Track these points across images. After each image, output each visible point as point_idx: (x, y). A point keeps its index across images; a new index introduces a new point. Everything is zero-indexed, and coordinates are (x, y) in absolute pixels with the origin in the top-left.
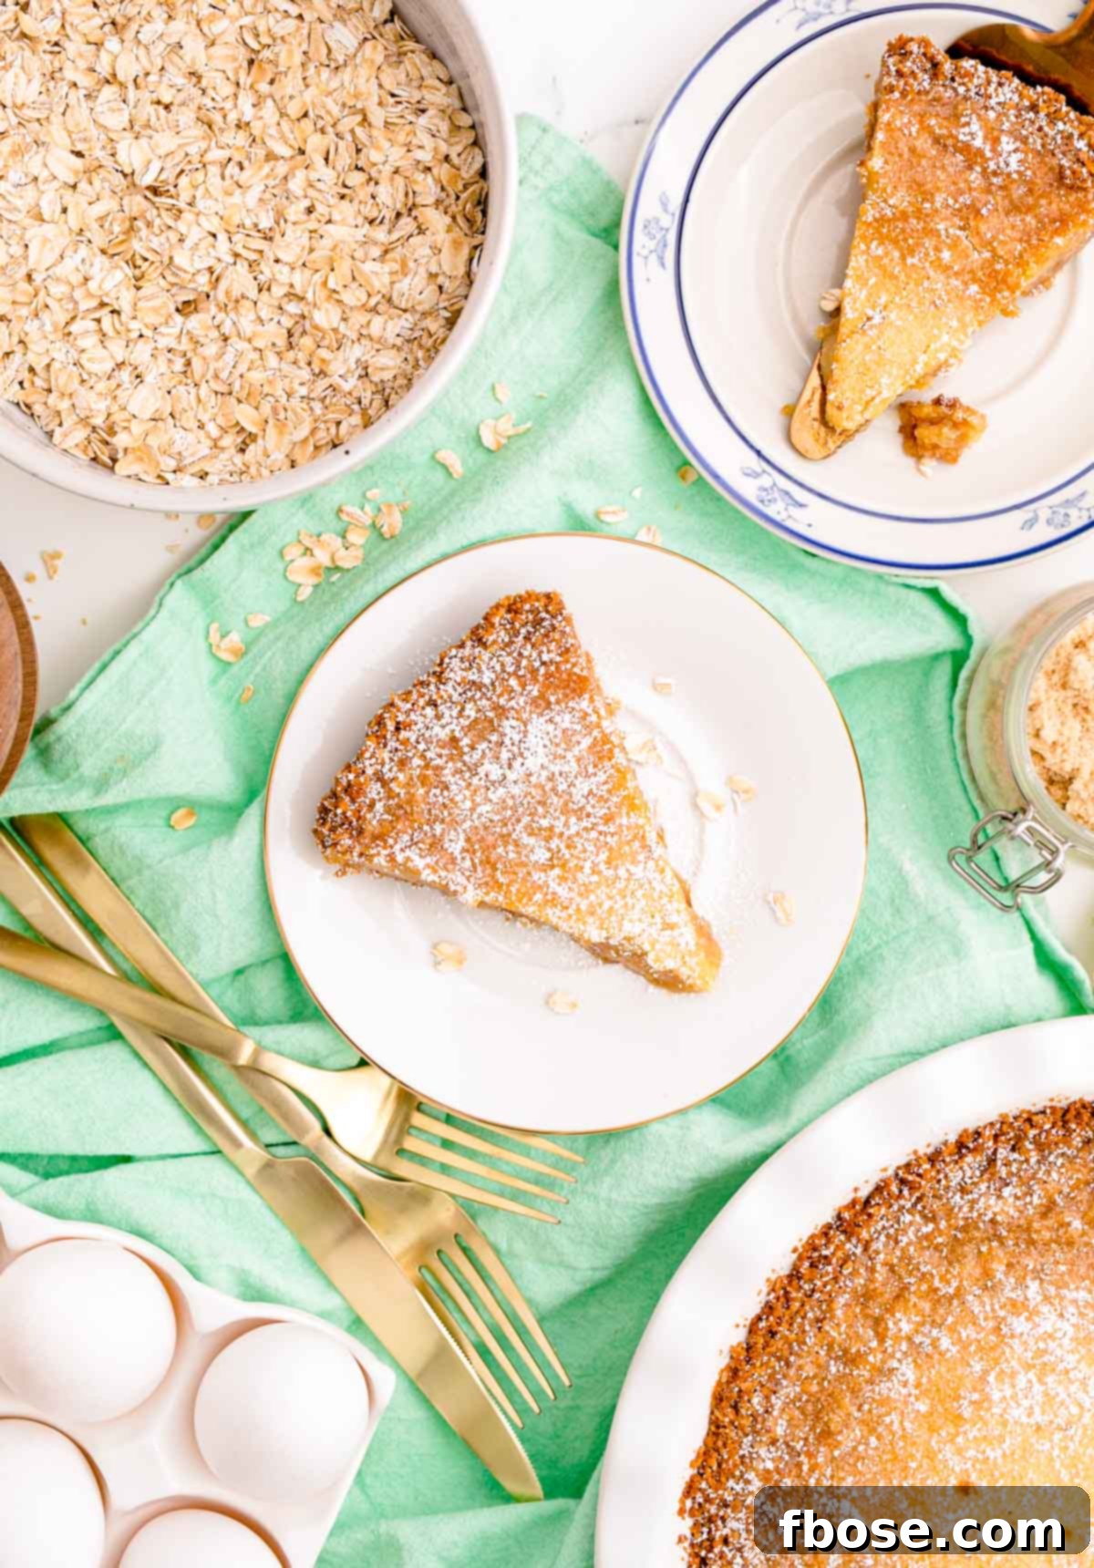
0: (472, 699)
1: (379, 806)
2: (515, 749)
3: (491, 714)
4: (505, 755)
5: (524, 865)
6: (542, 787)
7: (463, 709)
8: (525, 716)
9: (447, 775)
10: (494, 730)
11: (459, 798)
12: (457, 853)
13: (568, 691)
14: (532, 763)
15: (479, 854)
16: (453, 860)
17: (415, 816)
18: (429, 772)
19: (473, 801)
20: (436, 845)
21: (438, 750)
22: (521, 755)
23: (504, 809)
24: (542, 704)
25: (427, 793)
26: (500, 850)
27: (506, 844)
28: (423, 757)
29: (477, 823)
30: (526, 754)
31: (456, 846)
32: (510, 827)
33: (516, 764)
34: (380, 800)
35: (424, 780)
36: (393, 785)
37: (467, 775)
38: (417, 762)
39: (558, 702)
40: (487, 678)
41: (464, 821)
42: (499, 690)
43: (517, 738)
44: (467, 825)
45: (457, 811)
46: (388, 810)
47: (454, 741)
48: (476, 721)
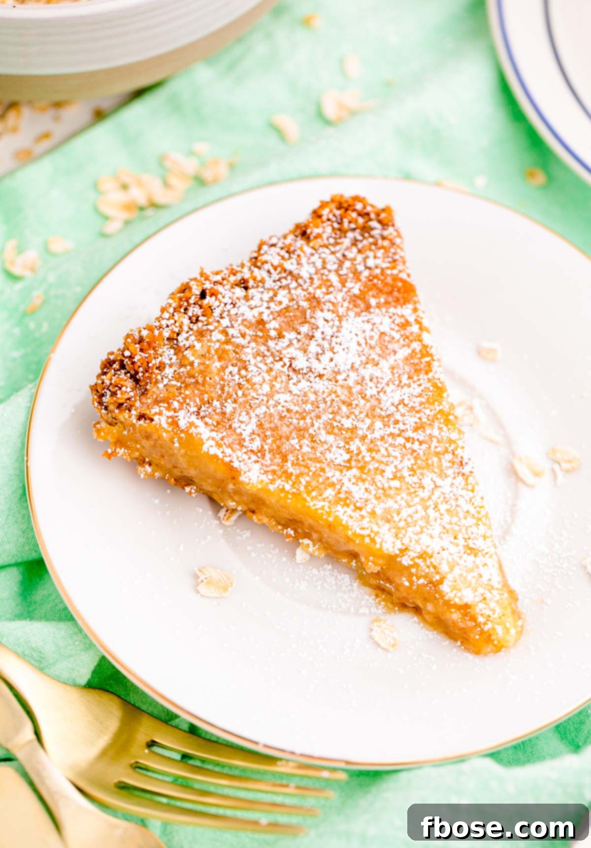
0: (287, 287)
1: (169, 371)
2: (326, 344)
3: (305, 304)
4: (313, 348)
5: (317, 460)
6: (350, 389)
7: (275, 295)
8: (341, 311)
9: (248, 354)
10: (305, 322)
11: (257, 379)
12: (246, 435)
13: (390, 299)
14: (344, 360)
15: (269, 441)
16: (241, 443)
17: (207, 388)
18: (229, 347)
19: (272, 387)
20: (223, 422)
21: (242, 328)
22: (332, 349)
23: (305, 402)
24: (361, 303)
25: (223, 369)
26: (294, 442)
27: (301, 437)
28: (225, 332)
29: (272, 410)
30: (337, 348)
31: (246, 426)
32: (308, 421)
33: (325, 359)
34: (171, 366)
35: (222, 355)
36: (187, 353)
37: (269, 360)
38: (217, 336)
39: (379, 306)
40: (306, 271)
41: (259, 406)
42: (317, 282)
43: (329, 332)
44: (261, 410)
45: (254, 394)
46: (177, 377)
47: (261, 322)
48: (287, 309)
